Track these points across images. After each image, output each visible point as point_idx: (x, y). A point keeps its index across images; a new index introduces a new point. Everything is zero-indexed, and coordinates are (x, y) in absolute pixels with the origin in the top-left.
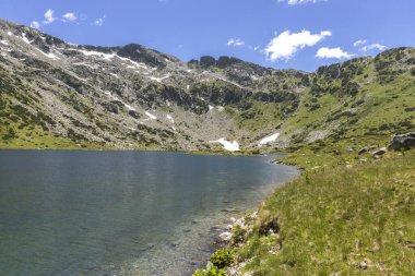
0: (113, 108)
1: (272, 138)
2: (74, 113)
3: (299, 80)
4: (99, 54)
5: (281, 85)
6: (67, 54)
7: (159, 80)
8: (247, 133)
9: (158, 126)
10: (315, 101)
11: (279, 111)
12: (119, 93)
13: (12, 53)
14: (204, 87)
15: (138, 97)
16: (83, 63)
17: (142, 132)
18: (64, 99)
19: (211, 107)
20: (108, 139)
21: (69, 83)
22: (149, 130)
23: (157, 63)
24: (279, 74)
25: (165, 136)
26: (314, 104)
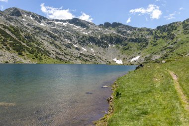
0: (69, 46)
1: (137, 58)
2: (55, 49)
3: (149, 32)
4: (61, 23)
5: (140, 35)
6: (48, 23)
7: (87, 34)
8: (126, 56)
9: (88, 54)
10: (156, 42)
11: (139, 47)
12: (71, 40)
13: (28, 24)
14: (106, 37)
15: (79, 41)
16: (55, 27)
17: (82, 56)
18: (51, 43)
19: (110, 45)
20: (70, 60)
21: (51, 36)
22: (85, 55)
23: (86, 26)
24: (140, 30)
25: (91, 58)
26: (155, 43)
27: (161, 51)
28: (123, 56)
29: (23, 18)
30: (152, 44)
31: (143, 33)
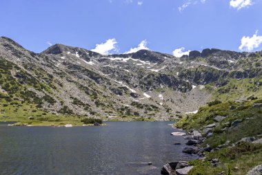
0: (119, 91)
4: (120, 59)
5: (254, 63)
6: (100, 61)
7: (157, 71)
12: (127, 82)
14: (189, 72)
15: (140, 83)
16: (109, 65)
19: (194, 87)
21: (92, 77)
22: (139, 106)
23: (157, 60)
24: (253, 55)
29: (62, 55)
31: (260, 59)
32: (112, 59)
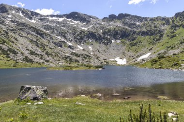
0: (60, 44)
1: (146, 56)
3: (164, 22)
4: (57, 18)
6: (41, 19)
7: (86, 29)
8: (132, 54)
9: (83, 53)
10: (173, 32)
11: (151, 41)
12: (65, 37)
13: (12, 21)
14: (110, 31)
15: (75, 38)
16: (48, 24)
19: (113, 41)
21: (38, 33)
22: (77, 55)
23: (86, 21)
24: (152, 20)
25: (85, 58)
26: (172, 34)
27: (181, 43)
28: (129, 54)
29: (8, 14)
30: (168, 36)
31: (157, 23)
32: (50, 18)
